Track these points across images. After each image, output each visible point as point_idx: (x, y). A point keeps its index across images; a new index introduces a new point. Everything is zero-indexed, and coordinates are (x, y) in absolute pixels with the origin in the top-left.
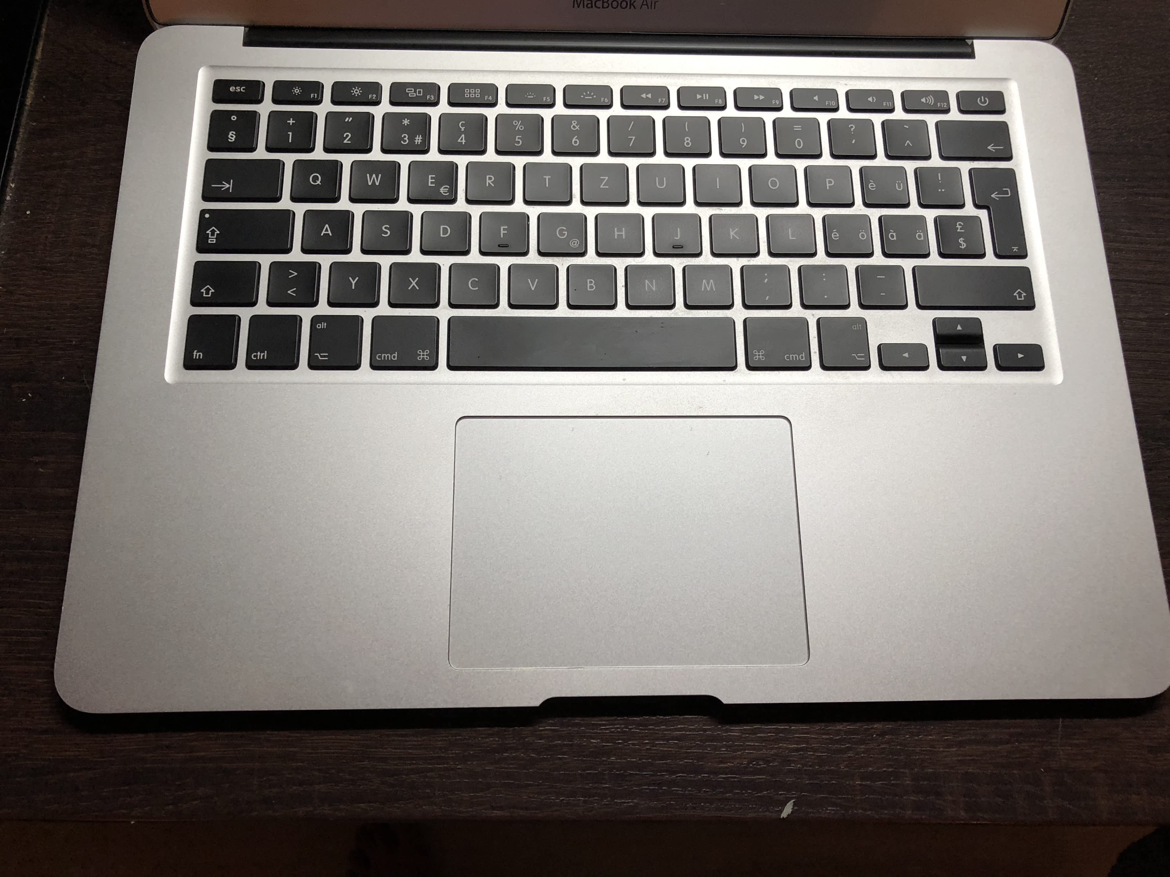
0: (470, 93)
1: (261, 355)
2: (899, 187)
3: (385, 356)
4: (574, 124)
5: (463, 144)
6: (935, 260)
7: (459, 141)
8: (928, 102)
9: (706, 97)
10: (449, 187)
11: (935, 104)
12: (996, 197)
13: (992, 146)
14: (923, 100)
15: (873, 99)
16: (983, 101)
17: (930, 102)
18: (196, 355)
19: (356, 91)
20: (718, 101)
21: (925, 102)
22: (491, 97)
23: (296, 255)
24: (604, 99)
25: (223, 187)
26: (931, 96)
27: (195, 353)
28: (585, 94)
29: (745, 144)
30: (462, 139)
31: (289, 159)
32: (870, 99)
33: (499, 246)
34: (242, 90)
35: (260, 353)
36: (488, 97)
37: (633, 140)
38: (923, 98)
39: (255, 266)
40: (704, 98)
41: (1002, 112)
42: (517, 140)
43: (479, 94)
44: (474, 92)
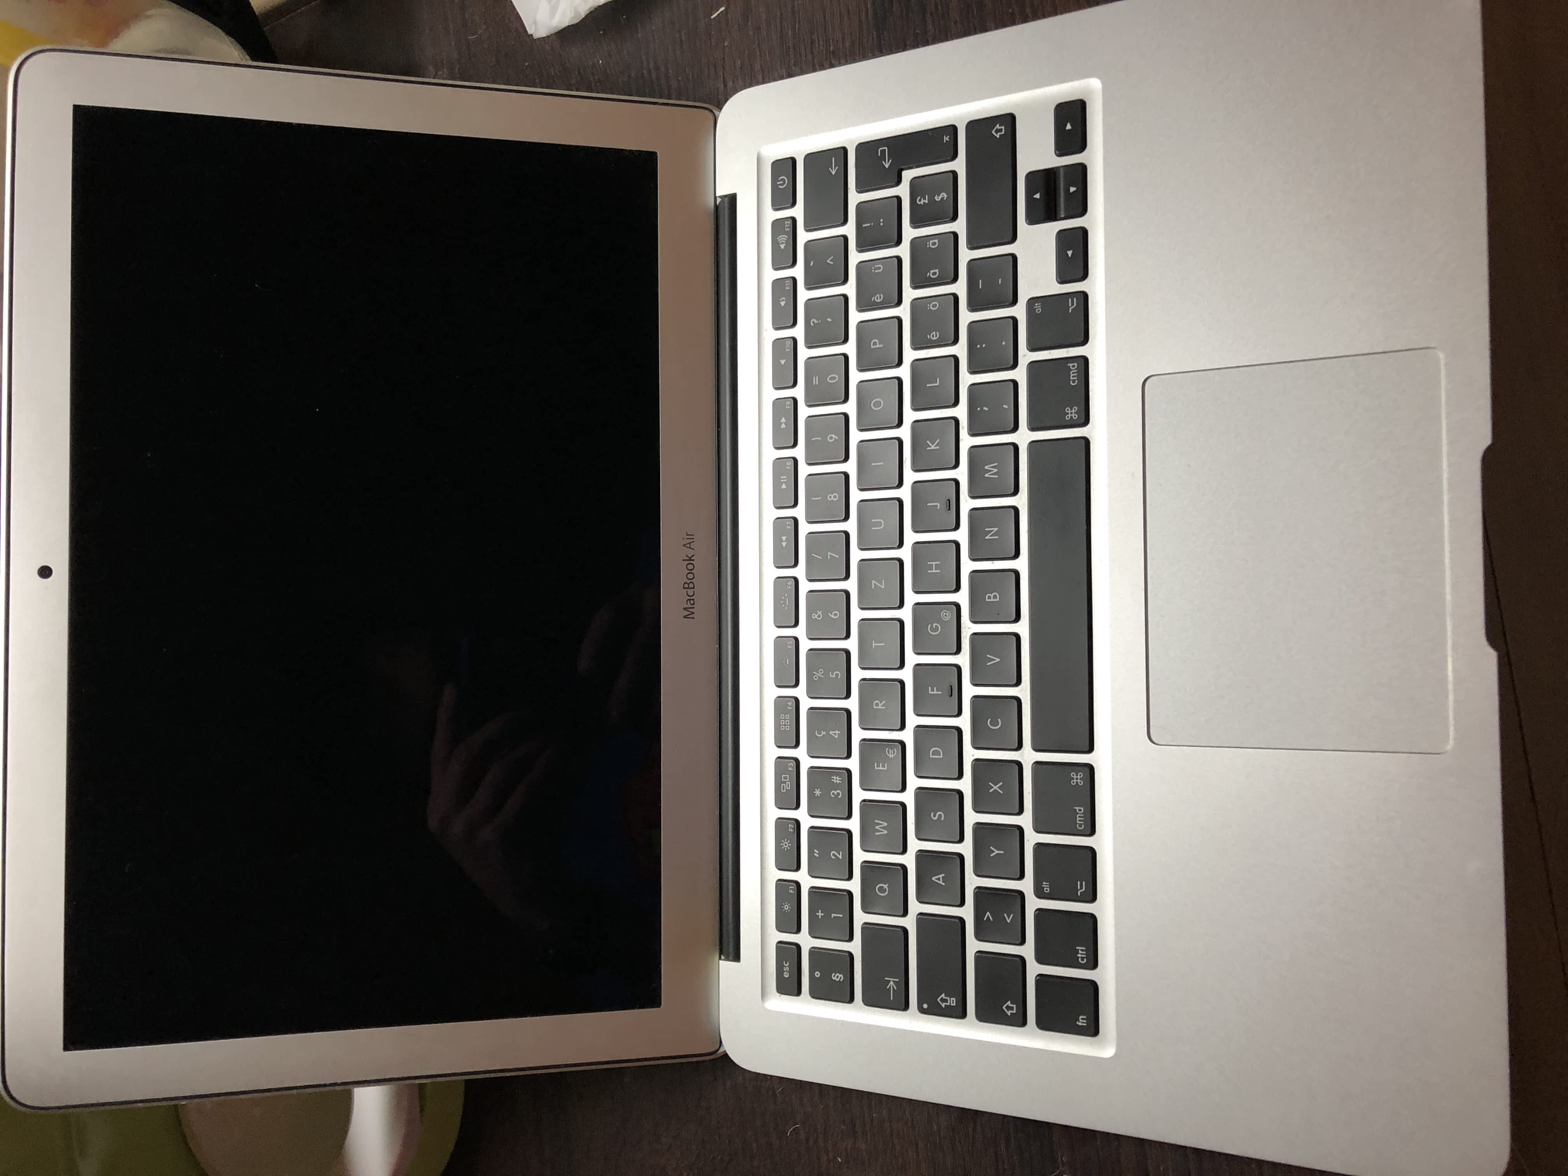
0: (785, 725)
1: (1081, 952)
2: (879, 268)
3: (1080, 821)
4: (816, 616)
5: (839, 732)
6: (960, 226)
7: (836, 737)
8: (784, 242)
9: (784, 479)
10: (887, 749)
11: (786, 233)
12: (888, 162)
13: (832, 169)
14: (782, 246)
15: (783, 300)
16: (781, 182)
17: (784, 239)
18: (1082, 1022)
19: (786, 845)
20: (788, 466)
21: (784, 245)
22: (788, 703)
23: (967, 913)
24: (788, 585)
25: (893, 987)
26: (778, 239)
27: (1080, 1024)
28: (783, 606)
29: (834, 436)
30: (835, 734)
31: (860, 918)
32: (783, 304)
33: (951, 696)
34: (788, 964)
35: (1078, 954)
36: (789, 705)
37: (831, 554)
38: (780, 247)
39: (981, 956)
40: (785, 480)
41: (793, 161)
42: (834, 676)
43: (786, 715)
44: (784, 721)
